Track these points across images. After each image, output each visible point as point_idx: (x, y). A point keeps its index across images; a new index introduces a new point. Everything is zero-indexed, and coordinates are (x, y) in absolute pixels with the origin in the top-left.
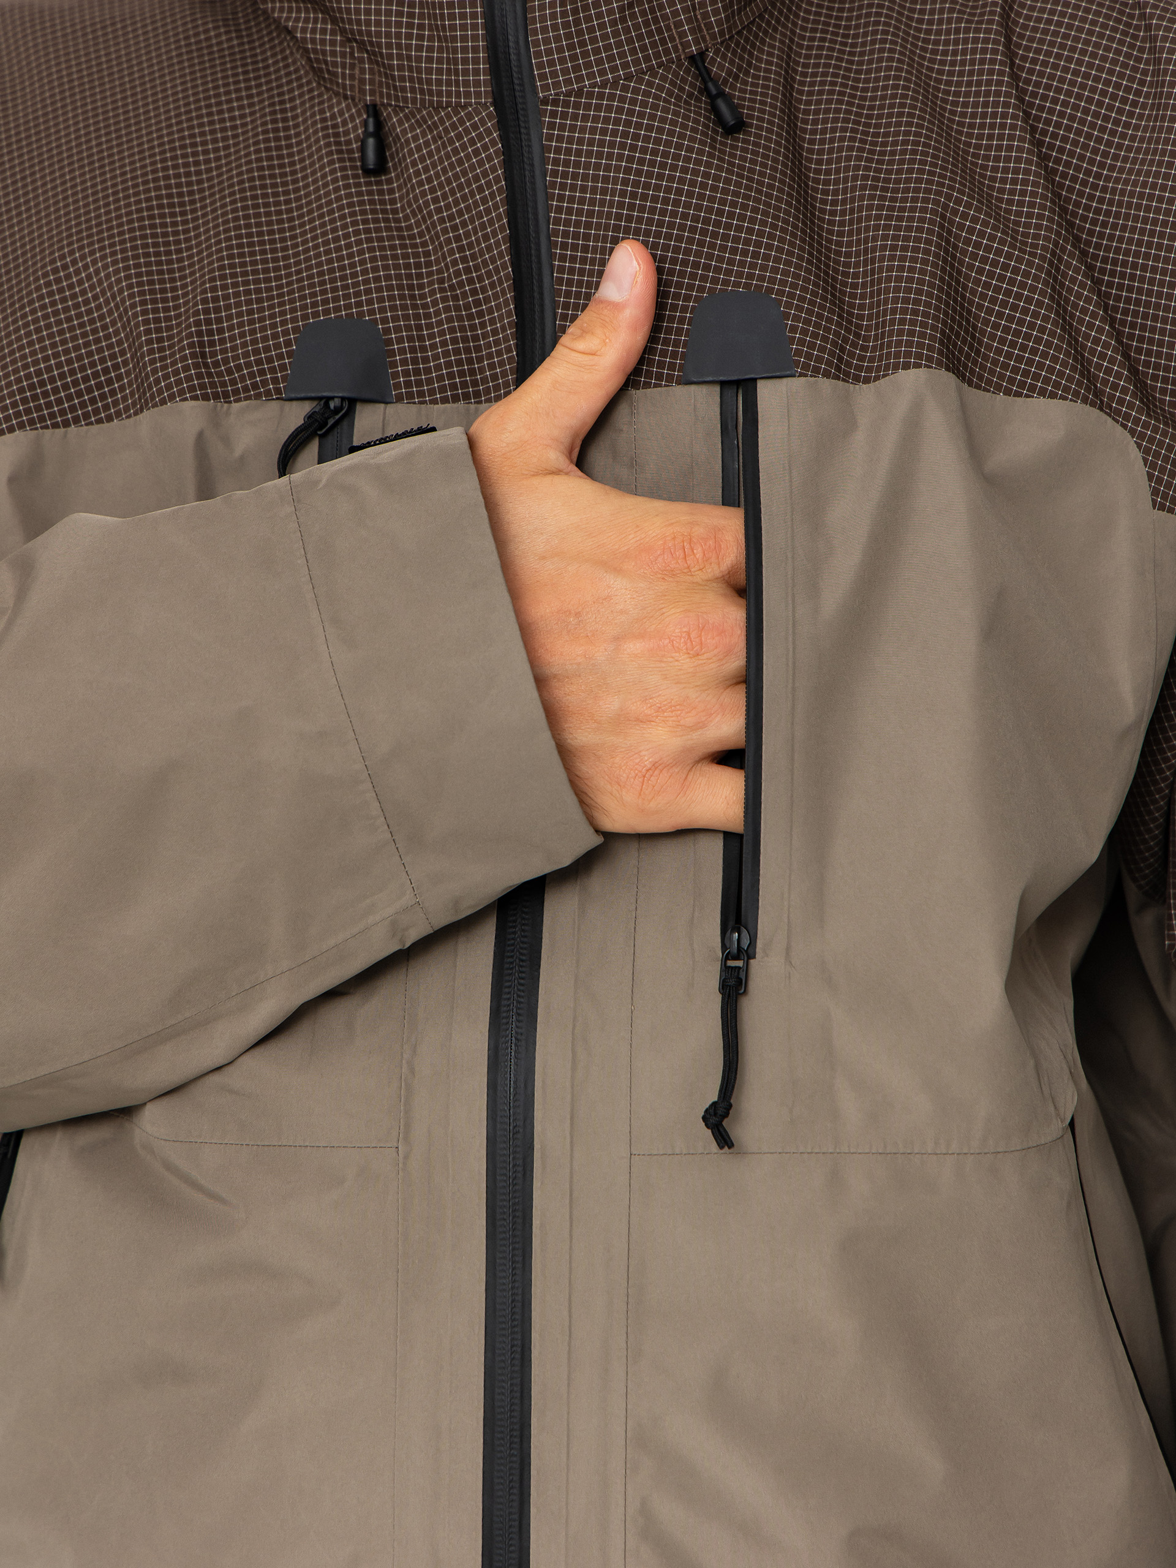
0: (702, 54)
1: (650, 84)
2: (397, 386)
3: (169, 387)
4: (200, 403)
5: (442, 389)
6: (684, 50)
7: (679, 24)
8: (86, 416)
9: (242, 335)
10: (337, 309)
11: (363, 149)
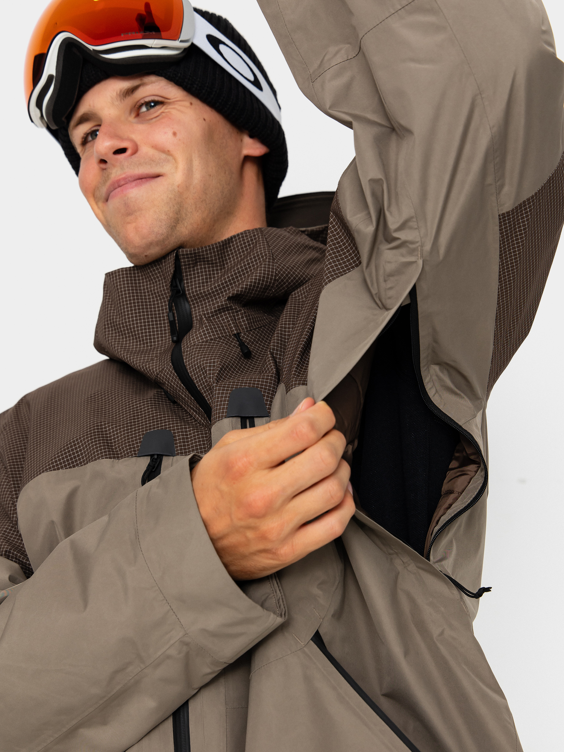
2: (177, 450)
4: (108, 460)
6: (231, 332)
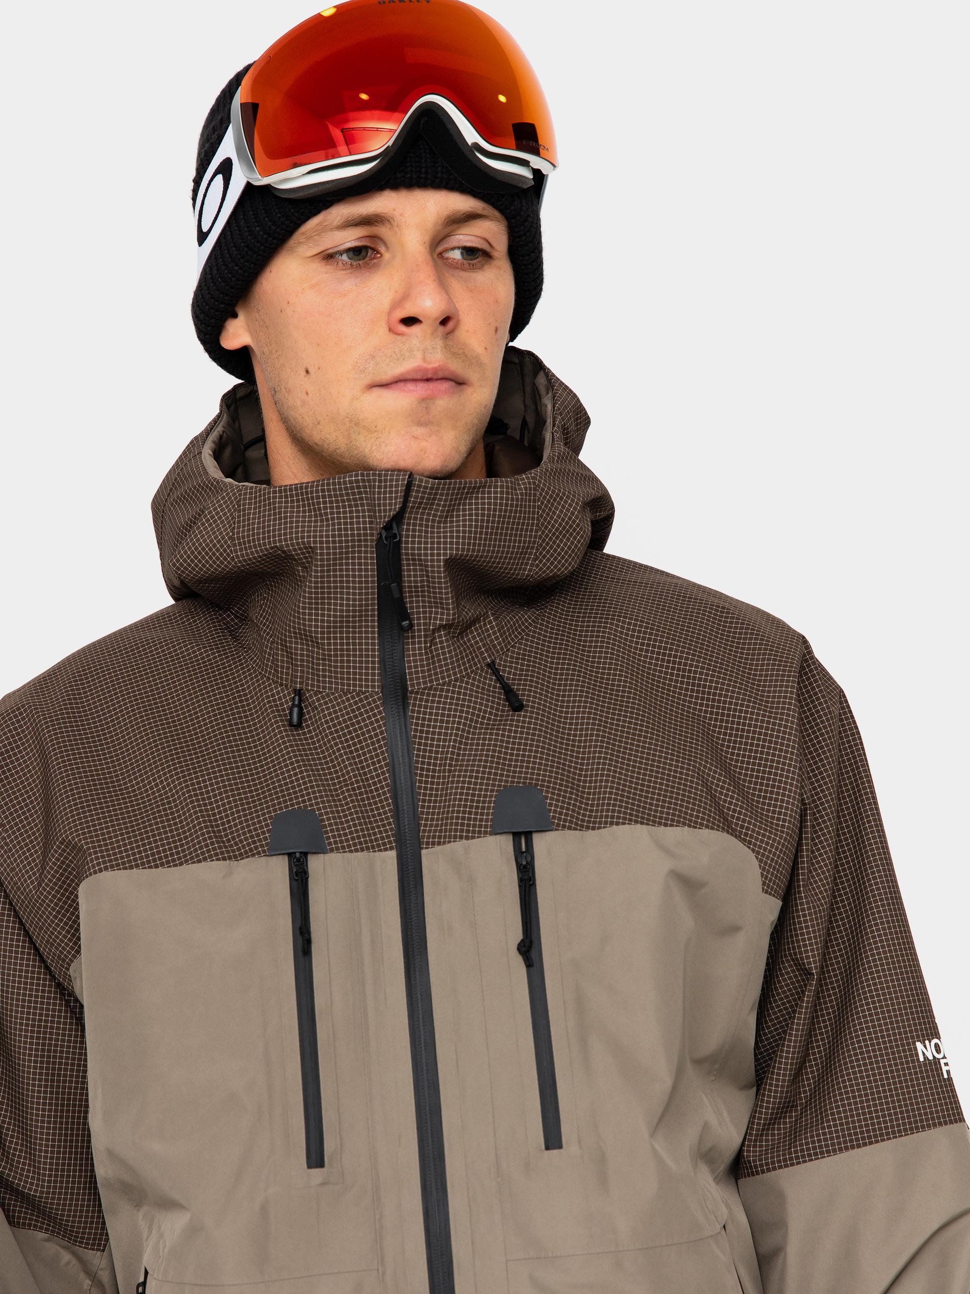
0: (493, 662)
1: (467, 683)
2: (330, 844)
3: (203, 853)
4: (221, 862)
5: (355, 845)
6: (483, 662)
7: (479, 648)
8: (143, 864)
9: (241, 823)
10: (292, 805)
11: (291, 714)
